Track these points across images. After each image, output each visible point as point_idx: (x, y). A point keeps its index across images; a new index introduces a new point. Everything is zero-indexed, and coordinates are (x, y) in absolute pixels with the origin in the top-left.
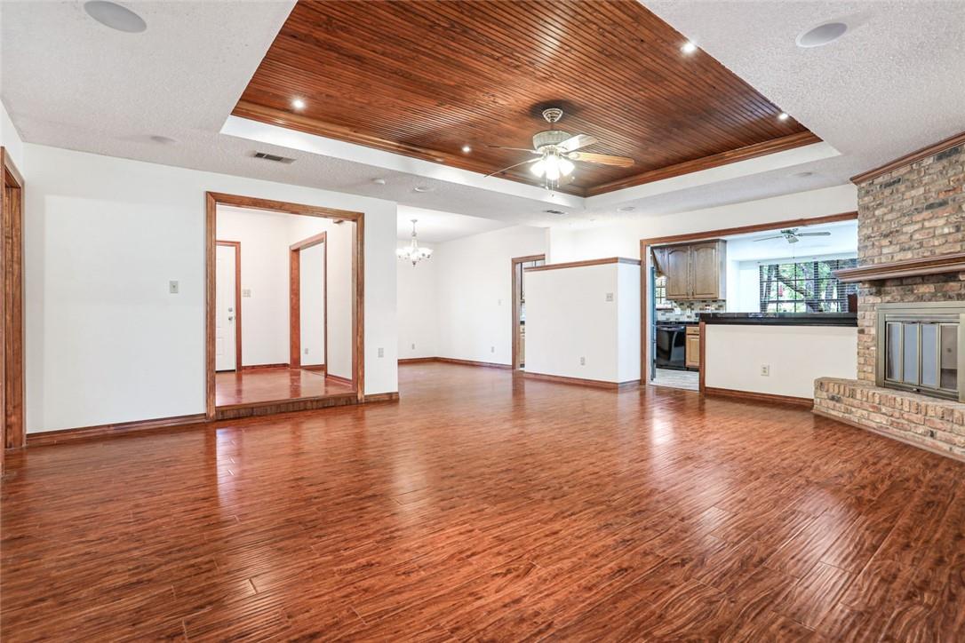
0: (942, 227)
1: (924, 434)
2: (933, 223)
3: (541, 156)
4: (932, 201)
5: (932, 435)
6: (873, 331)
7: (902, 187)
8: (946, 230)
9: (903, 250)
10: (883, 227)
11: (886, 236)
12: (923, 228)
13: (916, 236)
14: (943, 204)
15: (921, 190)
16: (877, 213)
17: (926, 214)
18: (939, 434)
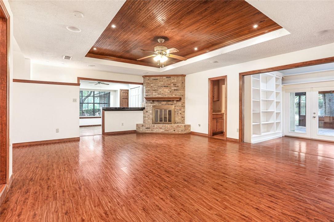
0: (168, 91)
1: (173, 131)
2: (165, 90)
3: (156, 54)
4: (165, 85)
5: (175, 131)
6: (151, 112)
7: (158, 81)
8: (168, 92)
9: (159, 94)
10: (153, 88)
11: (154, 91)
12: (163, 90)
13: (162, 92)
14: (167, 86)
15: (163, 83)
16: (151, 85)
17: (164, 88)
18: (176, 130)
